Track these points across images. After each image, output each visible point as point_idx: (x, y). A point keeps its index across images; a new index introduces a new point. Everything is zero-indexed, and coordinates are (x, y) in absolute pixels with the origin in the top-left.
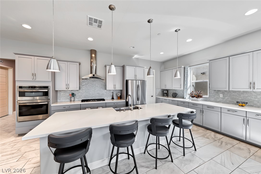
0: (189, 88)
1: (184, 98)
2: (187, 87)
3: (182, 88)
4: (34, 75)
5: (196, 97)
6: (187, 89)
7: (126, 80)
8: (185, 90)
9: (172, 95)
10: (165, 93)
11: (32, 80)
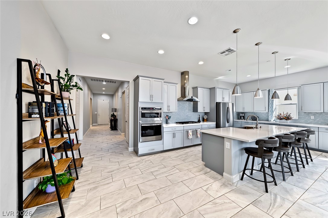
0: (274, 110)
1: (269, 120)
2: (272, 109)
3: (267, 111)
4: (151, 97)
5: (286, 120)
6: (273, 112)
7: (216, 103)
8: (269, 113)
9: (252, 118)
10: (243, 116)
11: (150, 101)
